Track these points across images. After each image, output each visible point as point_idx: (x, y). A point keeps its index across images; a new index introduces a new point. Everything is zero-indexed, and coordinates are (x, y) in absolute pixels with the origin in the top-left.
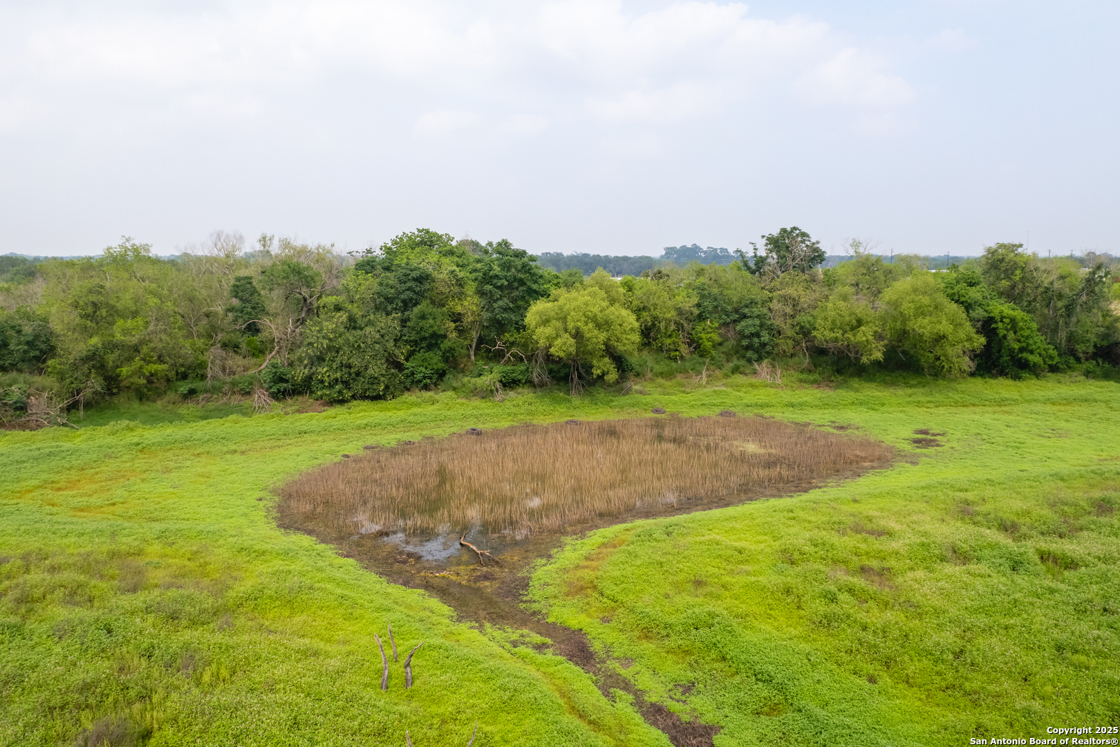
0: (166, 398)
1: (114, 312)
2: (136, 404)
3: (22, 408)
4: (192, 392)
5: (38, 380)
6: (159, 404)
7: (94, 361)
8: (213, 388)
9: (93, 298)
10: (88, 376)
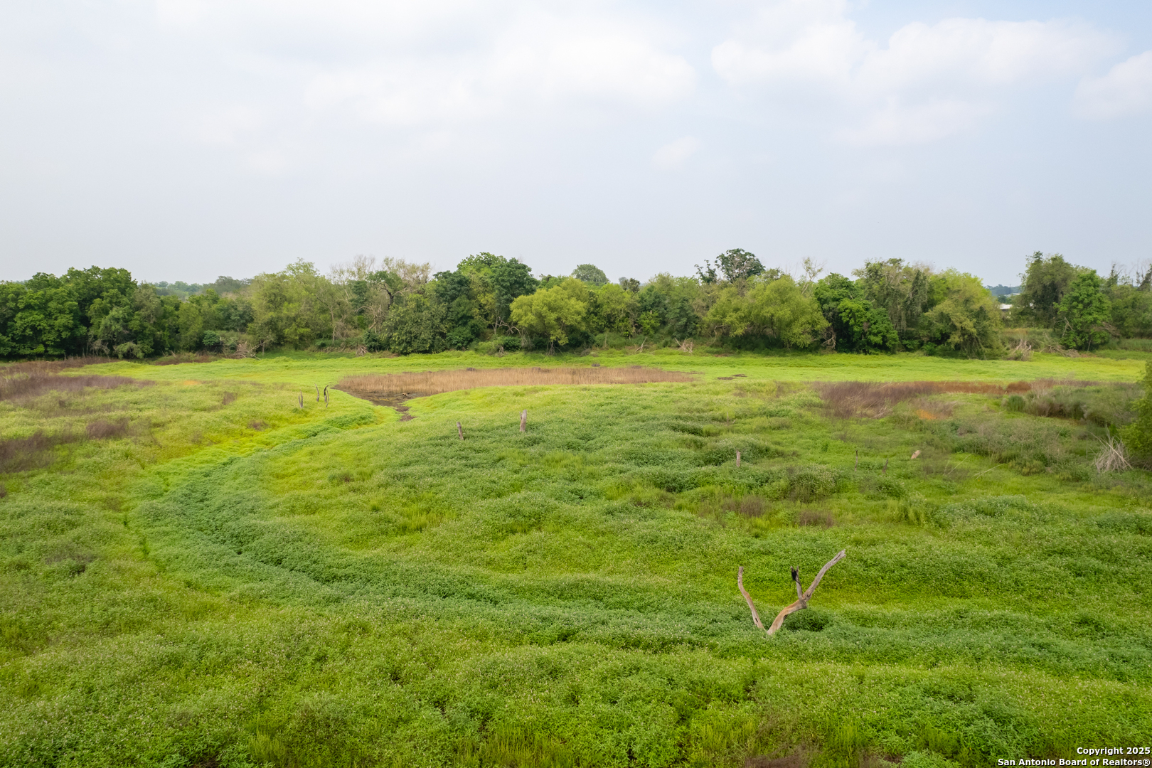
0: (309, 348)
1: (284, 299)
2: (293, 351)
3: (234, 348)
4: (323, 345)
5: (244, 336)
6: (306, 351)
7: (272, 325)
8: (336, 344)
9: (274, 291)
10: (267, 333)
